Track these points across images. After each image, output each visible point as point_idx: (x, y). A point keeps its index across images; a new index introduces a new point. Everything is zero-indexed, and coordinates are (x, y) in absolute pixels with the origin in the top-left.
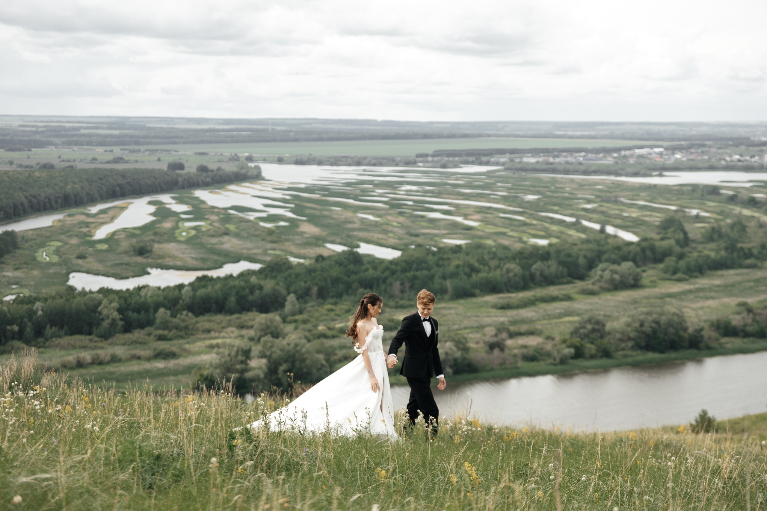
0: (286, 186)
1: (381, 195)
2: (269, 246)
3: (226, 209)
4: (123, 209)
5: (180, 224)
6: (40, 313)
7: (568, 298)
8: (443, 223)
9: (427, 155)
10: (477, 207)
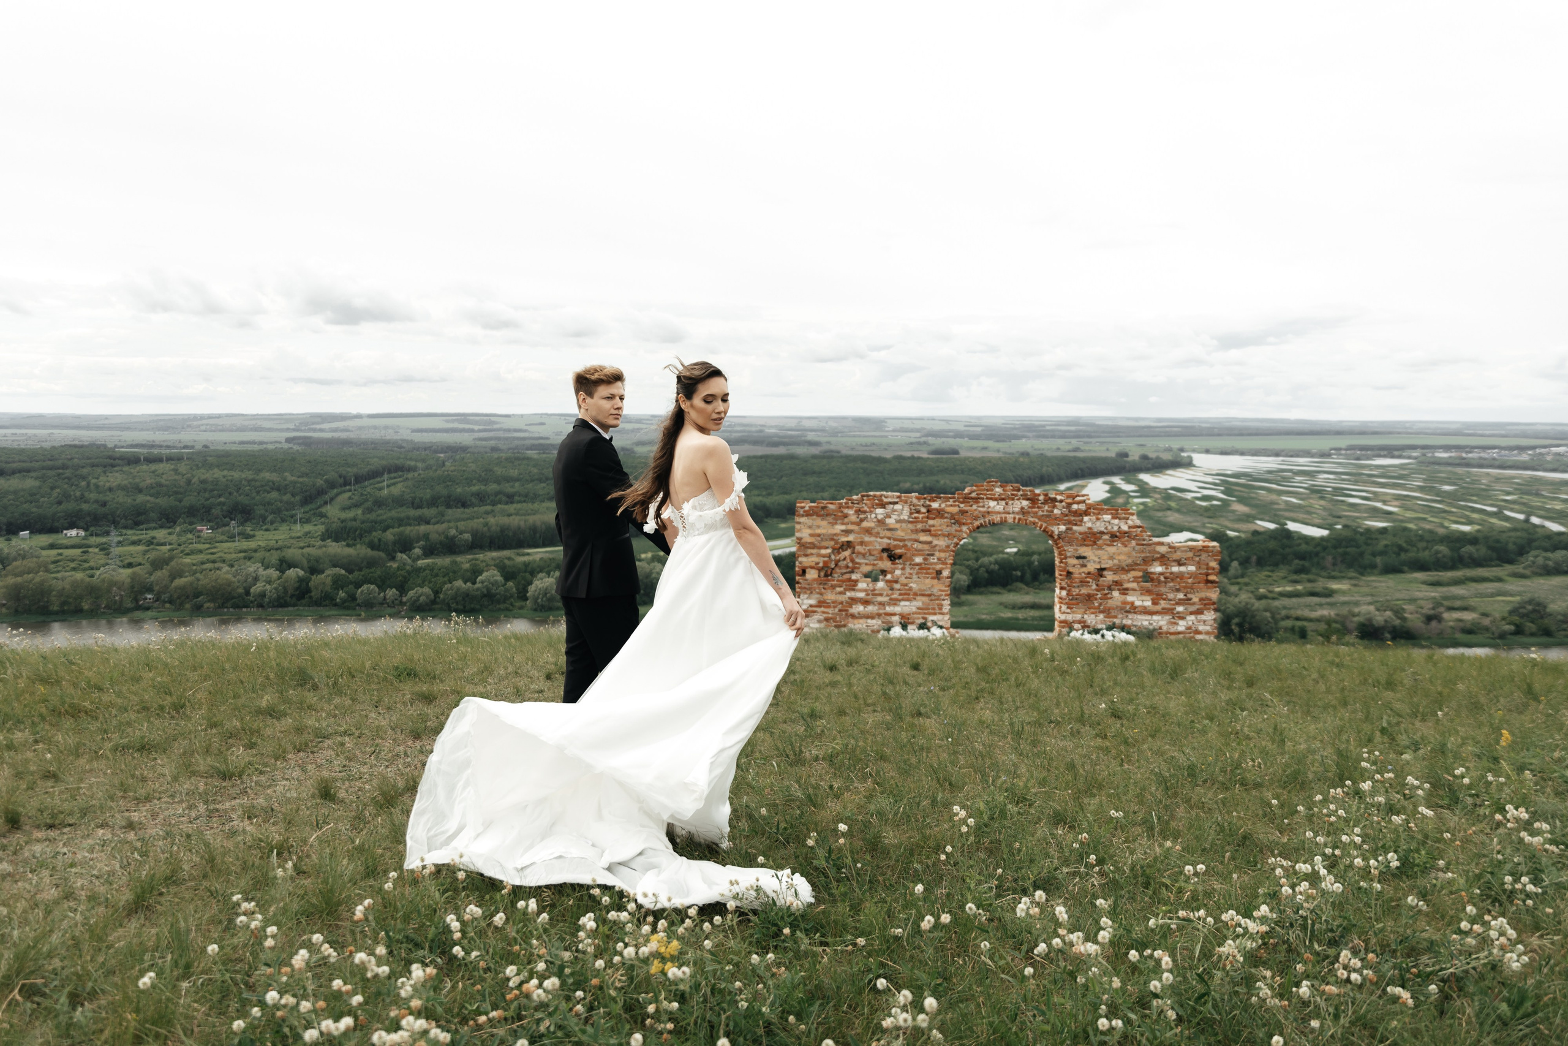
0: (1214, 473)
1: (1300, 482)
2: (1206, 520)
3: (1166, 489)
4: (1085, 486)
5: (1130, 500)
7: (1499, 580)
8: (1363, 507)
9: (1340, 449)
10: (1394, 495)
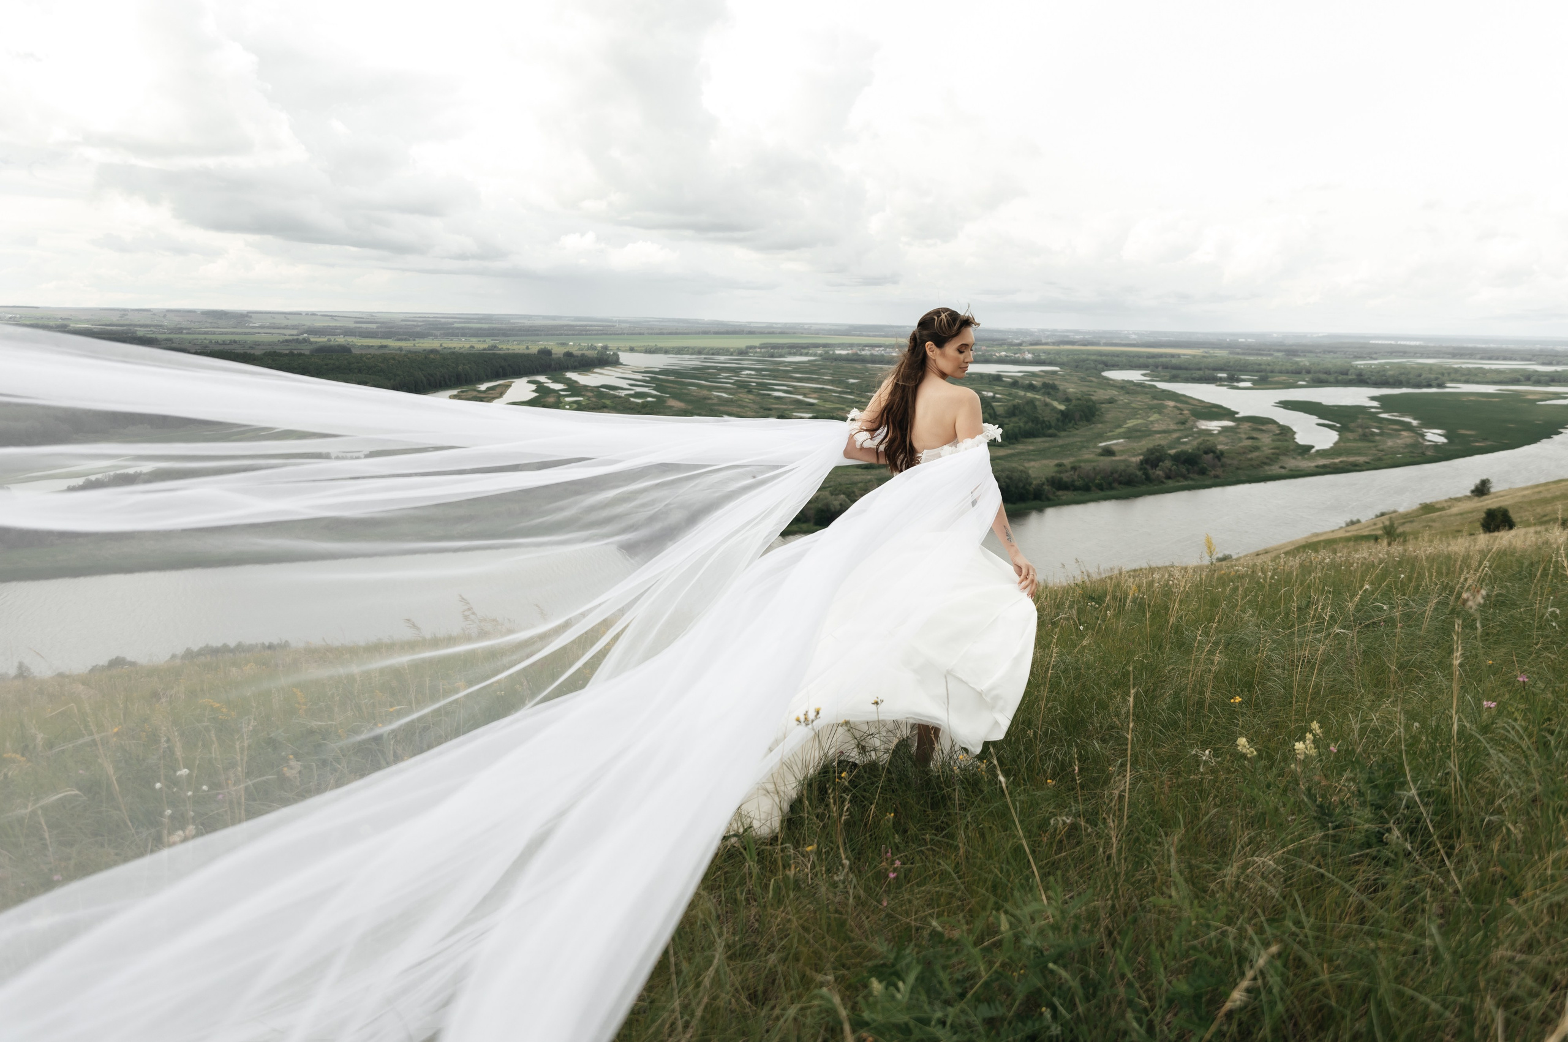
0: (643, 370)
1: (726, 378)
4: (508, 386)
5: (562, 399)
8: (788, 400)
9: (755, 347)
10: (811, 388)
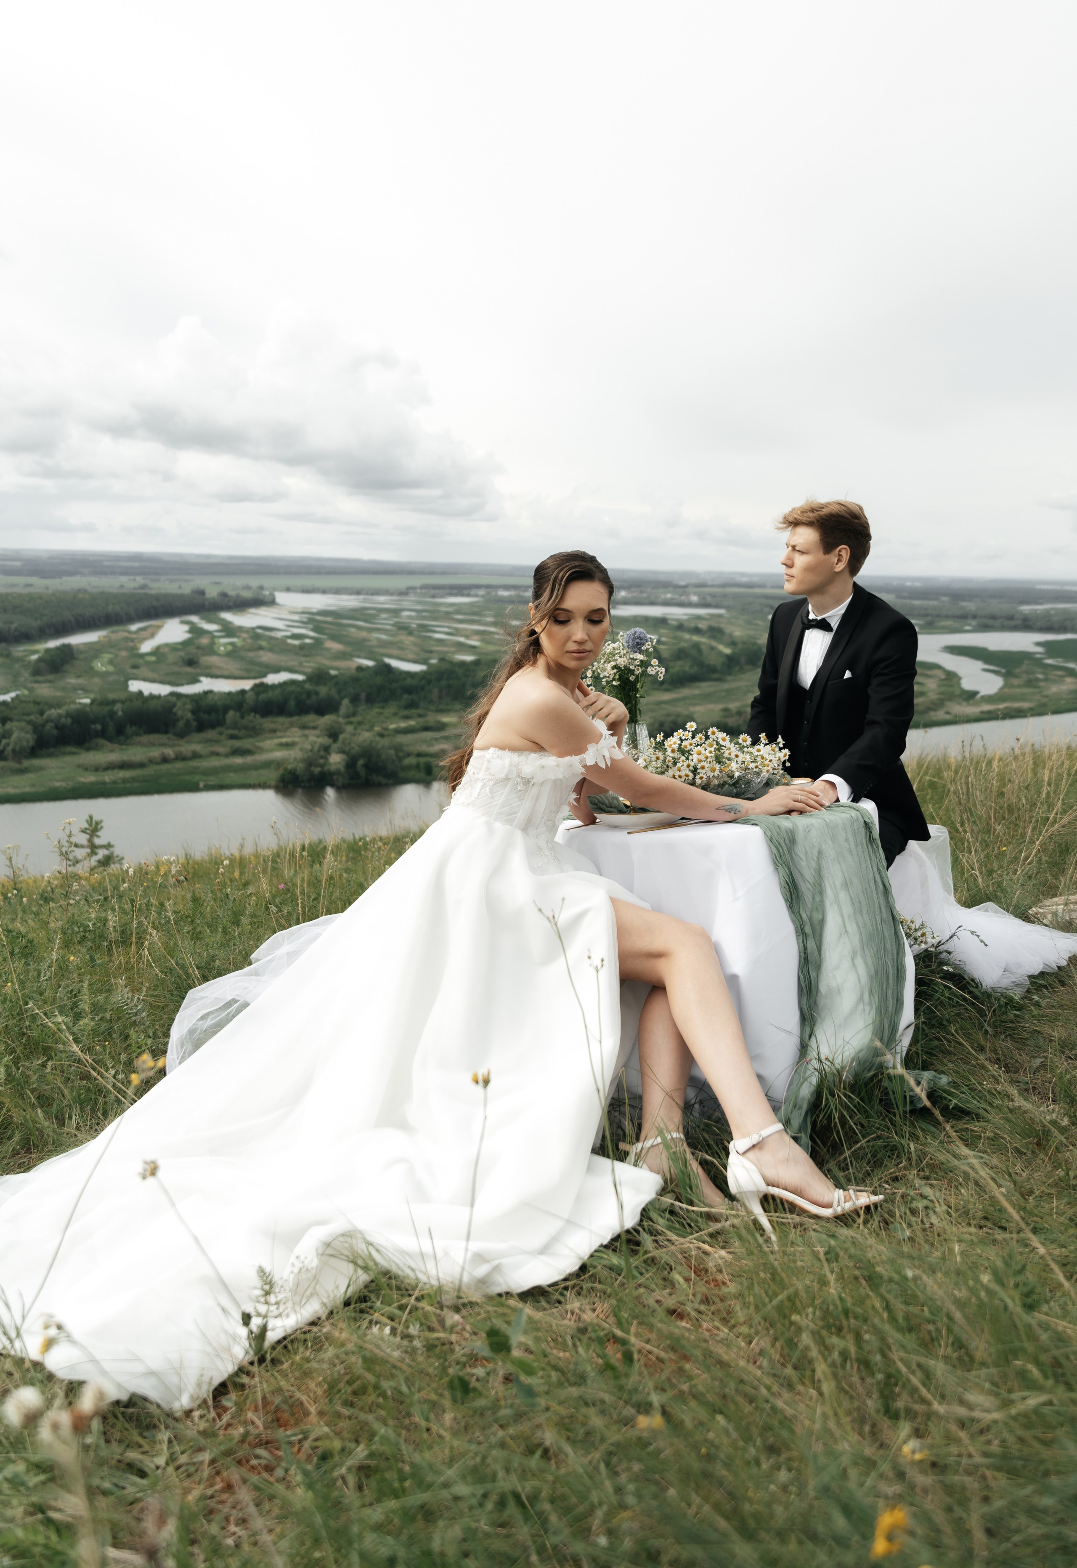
0: (300, 610)
1: (386, 619)
2: (302, 659)
4: (159, 627)
6: (120, 713)
9: (415, 588)
